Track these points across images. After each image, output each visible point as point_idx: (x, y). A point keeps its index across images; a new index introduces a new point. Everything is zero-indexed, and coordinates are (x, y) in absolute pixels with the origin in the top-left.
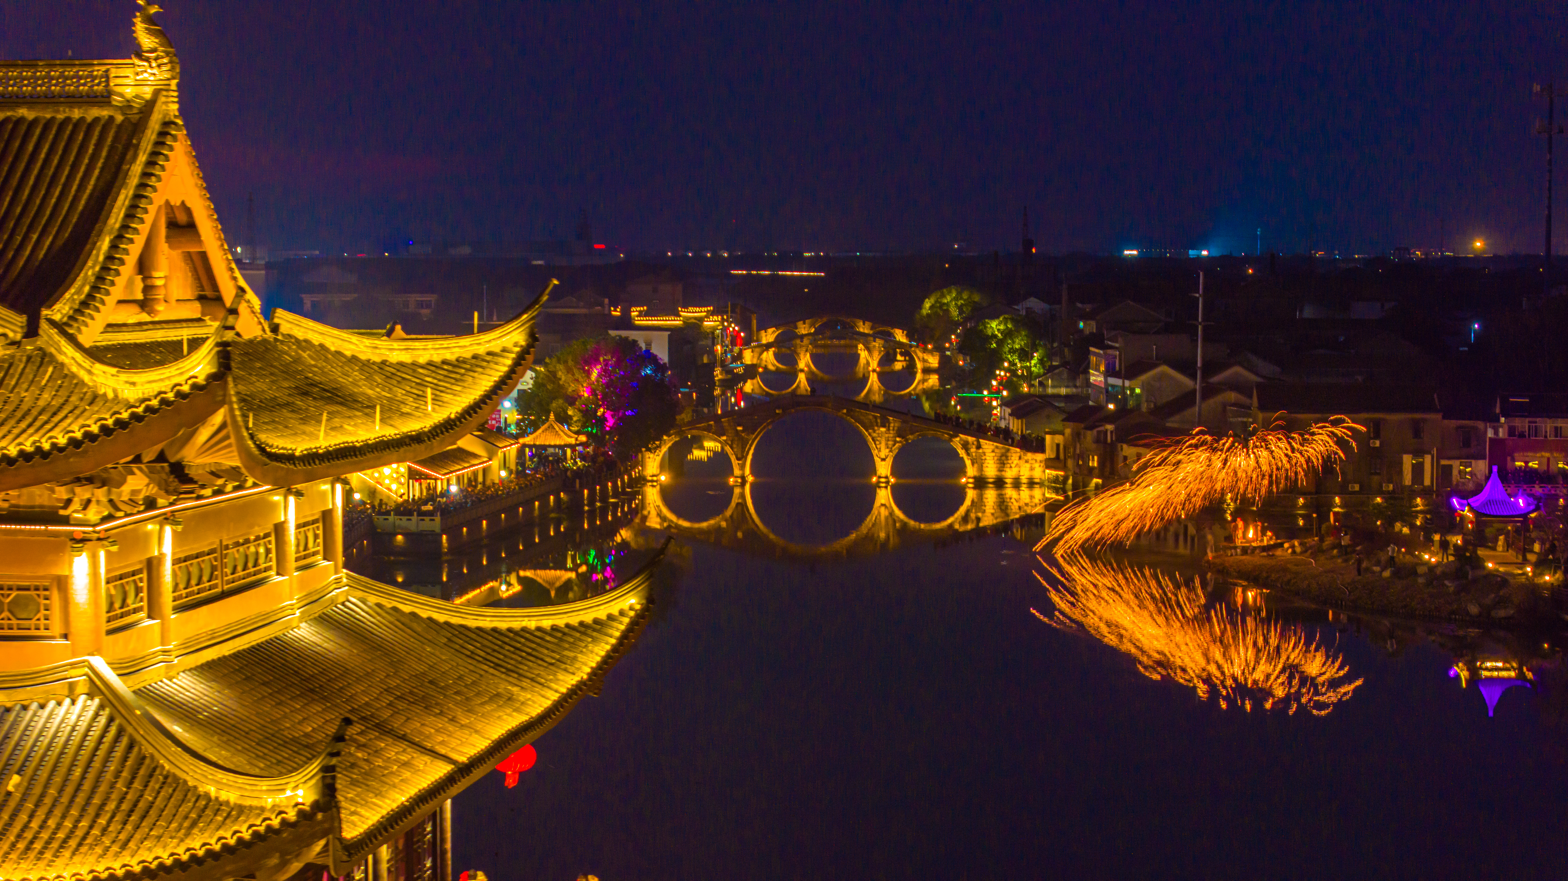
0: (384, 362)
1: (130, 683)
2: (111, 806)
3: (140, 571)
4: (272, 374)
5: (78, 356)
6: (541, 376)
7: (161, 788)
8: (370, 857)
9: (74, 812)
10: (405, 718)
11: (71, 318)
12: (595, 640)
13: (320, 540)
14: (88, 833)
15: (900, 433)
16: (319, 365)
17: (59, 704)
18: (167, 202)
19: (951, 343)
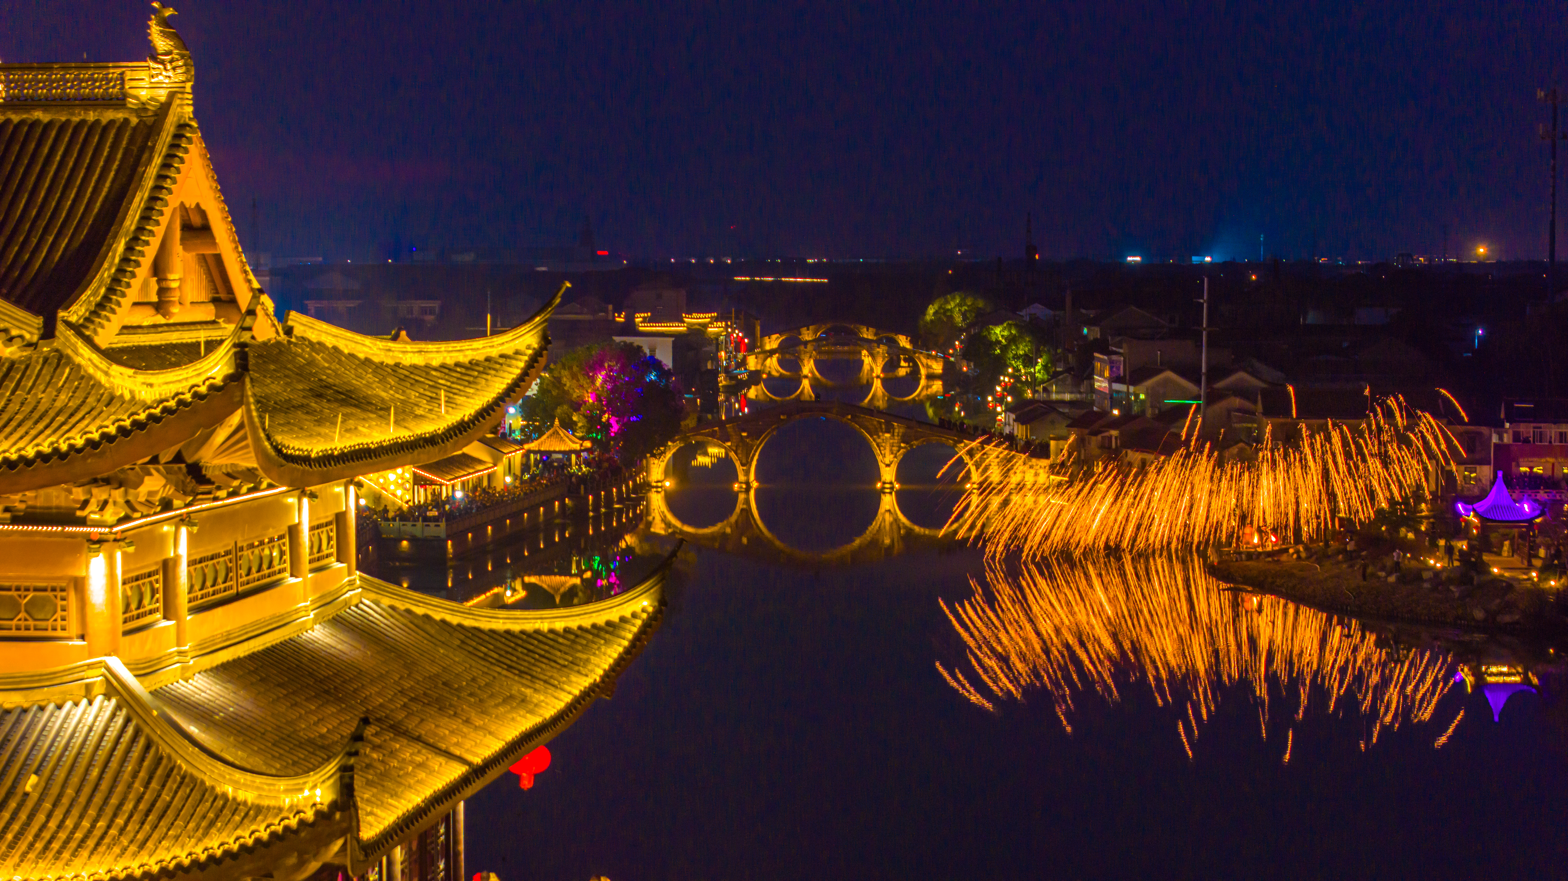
0: (397, 365)
1: (146, 684)
2: (129, 806)
3: (156, 572)
4: (286, 376)
5: (95, 357)
6: (546, 381)
7: (179, 787)
8: (384, 859)
9: (92, 812)
10: (419, 719)
11: (87, 319)
12: (607, 642)
13: (333, 542)
14: (106, 833)
15: (905, 439)
16: (333, 367)
17: (76, 704)
18: (182, 204)
19: (955, 349)
